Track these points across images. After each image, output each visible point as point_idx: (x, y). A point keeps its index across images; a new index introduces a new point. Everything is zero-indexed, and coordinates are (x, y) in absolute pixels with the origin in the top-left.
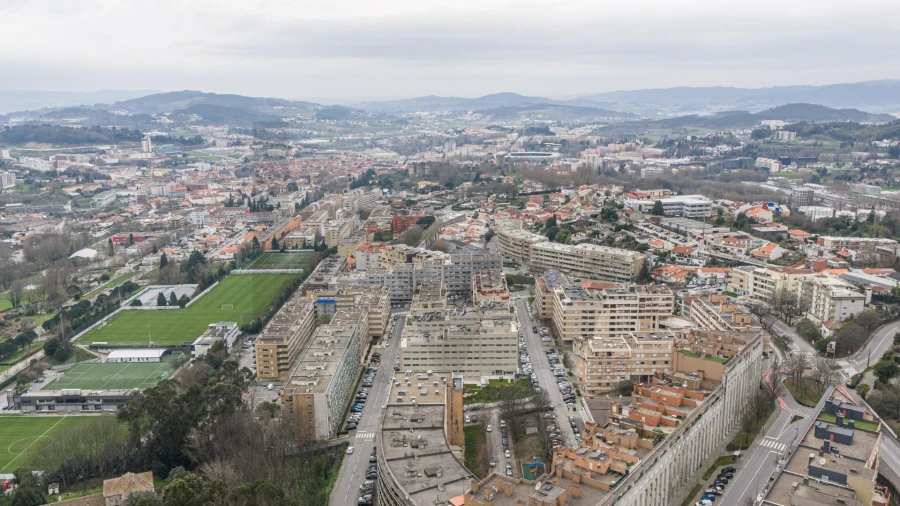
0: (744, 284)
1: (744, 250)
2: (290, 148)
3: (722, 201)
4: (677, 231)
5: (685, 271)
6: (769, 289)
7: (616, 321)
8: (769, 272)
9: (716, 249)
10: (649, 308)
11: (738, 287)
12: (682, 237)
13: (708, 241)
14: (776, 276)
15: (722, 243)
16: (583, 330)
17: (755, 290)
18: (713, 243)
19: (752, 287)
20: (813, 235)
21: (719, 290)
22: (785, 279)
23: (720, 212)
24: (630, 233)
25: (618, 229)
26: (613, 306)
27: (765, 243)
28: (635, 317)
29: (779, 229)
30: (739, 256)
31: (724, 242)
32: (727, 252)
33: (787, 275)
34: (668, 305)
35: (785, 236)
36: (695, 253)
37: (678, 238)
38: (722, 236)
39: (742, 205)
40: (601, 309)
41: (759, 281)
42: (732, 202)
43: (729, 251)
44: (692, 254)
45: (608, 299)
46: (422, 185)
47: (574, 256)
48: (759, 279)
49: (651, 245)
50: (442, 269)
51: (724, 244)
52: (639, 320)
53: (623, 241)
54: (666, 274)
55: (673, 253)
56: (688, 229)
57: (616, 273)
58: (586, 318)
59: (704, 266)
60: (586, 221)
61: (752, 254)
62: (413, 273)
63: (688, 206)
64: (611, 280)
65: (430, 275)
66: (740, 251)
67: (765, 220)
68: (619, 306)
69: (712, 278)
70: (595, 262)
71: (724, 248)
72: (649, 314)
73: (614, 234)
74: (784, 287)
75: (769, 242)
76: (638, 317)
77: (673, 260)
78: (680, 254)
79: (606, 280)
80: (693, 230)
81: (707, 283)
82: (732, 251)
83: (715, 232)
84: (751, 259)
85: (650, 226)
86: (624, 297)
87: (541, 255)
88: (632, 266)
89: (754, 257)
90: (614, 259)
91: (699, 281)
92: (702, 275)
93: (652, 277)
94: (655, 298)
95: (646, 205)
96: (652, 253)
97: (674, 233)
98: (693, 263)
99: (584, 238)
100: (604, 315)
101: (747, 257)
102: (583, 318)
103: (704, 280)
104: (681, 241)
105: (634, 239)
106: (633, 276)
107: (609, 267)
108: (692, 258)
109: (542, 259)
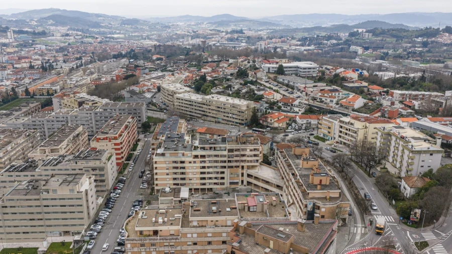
0: (332, 131)
1: (335, 100)
2: (97, 38)
3: (326, 66)
4: (287, 85)
5: (287, 117)
6: (352, 136)
7: (206, 170)
8: (353, 121)
9: (314, 99)
10: (238, 158)
11: (326, 132)
12: (290, 90)
13: (309, 93)
14: (358, 125)
16: (175, 179)
17: (340, 136)
18: (312, 95)
19: (337, 134)
20: (385, 89)
21: (312, 134)
22: (366, 127)
23: (323, 73)
24: (253, 87)
25: (245, 84)
26: (203, 156)
27: (352, 95)
28: (225, 167)
29: (362, 85)
30: (331, 105)
31: (320, 94)
33: (368, 125)
34: (255, 155)
35: (366, 89)
36: (296, 103)
37: (287, 90)
38: (319, 89)
39: (338, 69)
40: (191, 159)
41: (344, 129)
42: (332, 67)
43: (323, 101)
44: (294, 103)
45: (199, 149)
46: (154, 57)
47: (204, 104)
48: (344, 127)
49: (265, 96)
50: (93, 115)
51: (320, 96)
52: (229, 169)
53: (247, 92)
54: (271, 120)
55: (280, 103)
56: (296, 84)
57: (234, 118)
58: (177, 168)
59: (302, 114)
60: (226, 78)
61: (341, 104)
62: (69, 118)
63: (301, 68)
64: (230, 123)
65: (83, 119)
66: (332, 101)
67: (353, 79)
68: (209, 156)
69: (307, 123)
70: (219, 109)
71: (320, 99)
72: (238, 164)
73: (242, 87)
74: (365, 135)
75: (354, 94)
76: (227, 167)
77: (279, 108)
78: (285, 103)
79: (226, 124)
80: (299, 84)
81: (303, 128)
82: (325, 101)
83: (314, 86)
84: (340, 108)
85: (270, 82)
86: (215, 148)
87: (182, 103)
88: (245, 113)
89: (342, 106)
90: (233, 107)
91: (297, 126)
92: (300, 121)
93: (260, 123)
94: (243, 149)
95: (272, 68)
96: (264, 102)
97: (286, 87)
98: (294, 111)
99: (219, 90)
100: (195, 165)
101: (337, 106)
102: (174, 168)
103: (301, 125)
104: (289, 93)
105: (254, 91)
106: (247, 122)
107: (229, 113)
108: (294, 107)
109: (183, 106)
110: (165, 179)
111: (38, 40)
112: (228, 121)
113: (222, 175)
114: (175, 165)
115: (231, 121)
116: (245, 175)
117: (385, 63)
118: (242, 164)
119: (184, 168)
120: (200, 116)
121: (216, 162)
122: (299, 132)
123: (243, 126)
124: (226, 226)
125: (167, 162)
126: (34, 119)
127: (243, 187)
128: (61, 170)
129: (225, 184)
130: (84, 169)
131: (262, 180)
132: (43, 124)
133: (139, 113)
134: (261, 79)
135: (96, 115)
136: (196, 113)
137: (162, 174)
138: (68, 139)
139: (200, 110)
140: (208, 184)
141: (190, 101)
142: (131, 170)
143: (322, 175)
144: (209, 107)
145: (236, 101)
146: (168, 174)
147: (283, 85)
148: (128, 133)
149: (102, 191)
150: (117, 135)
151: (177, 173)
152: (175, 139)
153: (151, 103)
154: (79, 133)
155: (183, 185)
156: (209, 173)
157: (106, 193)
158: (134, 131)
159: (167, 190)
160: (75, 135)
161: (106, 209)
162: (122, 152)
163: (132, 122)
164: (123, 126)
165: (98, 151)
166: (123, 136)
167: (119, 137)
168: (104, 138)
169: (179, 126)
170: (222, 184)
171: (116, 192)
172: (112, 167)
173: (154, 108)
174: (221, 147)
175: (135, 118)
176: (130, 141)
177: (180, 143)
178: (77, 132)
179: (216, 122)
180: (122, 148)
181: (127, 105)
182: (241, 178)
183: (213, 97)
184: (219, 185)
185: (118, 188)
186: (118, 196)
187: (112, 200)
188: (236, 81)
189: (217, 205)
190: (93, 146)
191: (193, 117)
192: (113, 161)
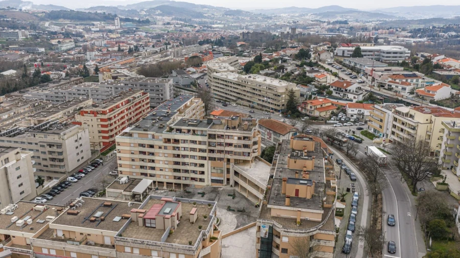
0: (384, 125)
1: (408, 88)
2: (195, 27)
3: (422, 53)
4: (353, 69)
5: (336, 105)
6: (409, 133)
7: (181, 160)
9: (381, 85)
10: (221, 148)
11: (377, 127)
12: (354, 74)
13: (376, 78)
14: (420, 117)
15: (388, 81)
16: (142, 167)
17: (393, 133)
18: (380, 80)
19: (390, 129)
21: (361, 129)
22: (431, 122)
23: (415, 60)
24: (308, 68)
25: (301, 66)
26: (177, 141)
27: (437, 84)
28: (204, 158)
30: (401, 93)
31: (390, 79)
32: (390, 89)
33: (433, 118)
34: (246, 146)
36: (353, 88)
37: (351, 74)
38: (392, 74)
39: (438, 56)
40: (161, 143)
41: (399, 123)
42: (430, 55)
43: (393, 89)
44: (349, 88)
45: (174, 132)
46: (239, 44)
47: (240, 85)
48: (399, 120)
49: (316, 79)
50: (113, 89)
51: (390, 82)
52: (210, 161)
53: (299, 75)
54: (311, 107)
55: (332, 87)
56: (363, 67)
57: (269, 103)
58: (144, 153)
59: (357, 102)
60: (282, 59)
61: (417, 93)
62: (89, 91)
63: (384, 52)
64: (265, 109)
65: (103, 94)
66: (404, 89)
67: (451, 67)
68: (185, 141)
69: (359, 114)
70: (254, 91)
71: (388, 85)
72: (222, 156)
73: (296, 69)
74: (428, 133)
75: (442, 83)
76: (207, 158)
77: (330, 93)
78: (338, 88)
79: (261, 109)
80: (366, 67)
81: (351, 120)
82: (395, 89)
83: (386, 70)
84: (413, 99)
85: (333, 65)
86: (194, 131)
87: (218, 83)
88: (282, 97)
89: (418, 96)
90: (269, 89)
91: (344, 117)
92: (350, 111)
93: (298, 110)
94: (229, 136)
95: (348, 51)
96: (314, 86)
97: (350, 71)
98: (348, 98)
99: (270, 72)
100: (166, 151)
101: (411, 96)
102: (141, 152)
103: (349, 116)
104: (351, 77)
105: (306, 73)
106: (283, 108)
107: (264, 96)
108: (348, 93)
109: (218, 87)
110: (131, 166)
111: (141, 28)
112: (263, 106)
113: (201, 169)
114: (142, 149)
115: (266, 107)
116: (232, 172)
118: (229, 156)
119: (153, 154)
120: (234, 99)
121: (193, 150)
122: (345, 124)
123: (277, 113)
124: (102, 245)
125: (133, 145)
126: (57, 91)
127: (228, 188)
128: (17, 142)
129: (206, 180)
130: (39, 144)
131: (249, 181)
132: (65, 97)
133: (162, 90)
134: (324, 62)
135: (117, 90)
136: (231, 95)
137: (126, 159)
138: (64, 111)
139: (235, 92)
140: (184, 179)
141: (226, 81)
143: (301, 182)
144: (244, 89)
145: (276, 83)
146: (133, 160)
147: (348, 68)
148: (127, 110)
149: (61, 173)
150: (107, 109)
151: (145, 160)
152: (158, 117)
153: (194, 84)
154: (84, 106)
155: (153, 176)
156: (184, 164)
157: (65, 176)
158: (143, 108)
159: (124, 179)
160: (78, 108)
161: (46, 195)
162: (112, 130)
163: (140, 98)
164: (123, 101)
165: (66, 125)
166: (114, 111)
167: (109, 112)
168: (90, 111)
169: (186, 105)
170: (202, 180)
171: (77, 176)
172: (77, 144)
173: (194, 88)
174: (202, 131)
175: (148, 94)
176: (131, 119)
177: (161, 123)
178: (81, 105)
179: (250, 106)
180: (111, 125)
181: (152, 80)
182: (226, 176)
183: (250, 77)
184: (197, 181)
185: (84, 171)
186: (76, 180)
187: (63, 185)
188: (292, 62)
189: (109, 209)
190: (78, 120)
191: (228, 100)
192: (80, 138)
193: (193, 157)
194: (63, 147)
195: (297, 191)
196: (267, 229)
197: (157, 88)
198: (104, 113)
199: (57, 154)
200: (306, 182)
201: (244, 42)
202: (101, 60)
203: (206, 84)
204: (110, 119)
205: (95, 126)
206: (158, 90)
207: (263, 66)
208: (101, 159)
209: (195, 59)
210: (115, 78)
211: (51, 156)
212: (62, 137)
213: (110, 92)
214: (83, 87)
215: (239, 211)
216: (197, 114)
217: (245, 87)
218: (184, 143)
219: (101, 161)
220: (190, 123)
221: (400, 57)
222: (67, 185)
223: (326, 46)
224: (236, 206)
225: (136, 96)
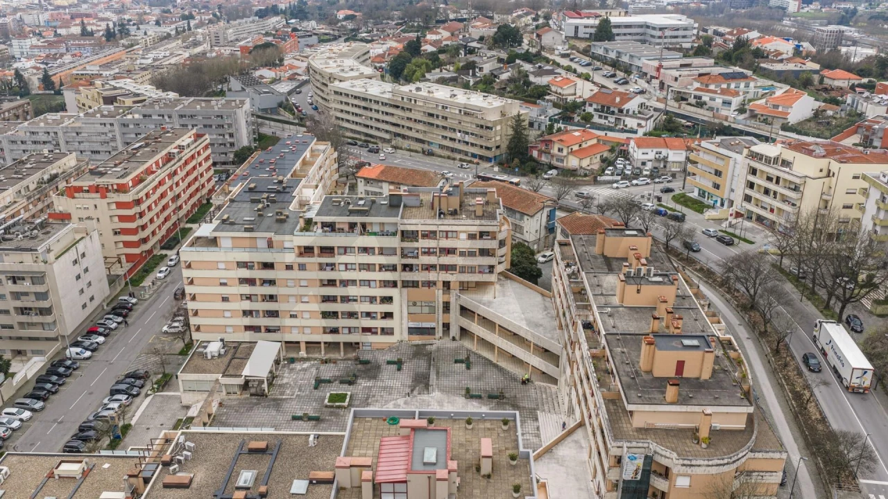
0: (725, 181)
1: (736, 101)
3: (715, 28)
4: (615, 64)
5: (605, 142)
6: (785, 199)
7: (338, 291)
8: (789, 155)
9: (681, 98)
10: (431, 260)
11: (707, 185)
12: (620, 74)
13: (667, 83)
14: (804, 166)
15: (693, 88)
16: (247, 313)
17: (748, 198)
18: (676, 86)
19: (740, 190)
20: (865, 80)
21: (668, 190)
22: (829, 174)
23: (708, 41)
24: (527, 67)
25: (511, 60)
26: (327, 250)
27: (781, 90)
28: (394, 284)
29: (804, 68)
30: (724, 112)
31: (697, 85)
32: (700, 104)
33: (835, 166)
35: (816, 78)
36: (632, 105)
37: (614, 76)
38: (697, 73)
39: (745, 32)
40: (290, 258)
41: (761, 177)
42: (728, 30)
43: (705, 103)
44: (626, 107)
45: (318, 229)
46: (341, 15)
47: (398, 107)
48: (762, 172)
49: (553, 89)
50: (116, 127)
51: (697, 89)
52: (405, 290)
53: (510, 80)
54: (560, 150)
55: (591, 105)
56: (636, 60)
57: (467, 143)
58: (251, 282)
59: (645, 134)
60: (465, 47)
61: (750, 110)
62: (60, 134)
63: (654, 28)
64: (458, 156)
65: (94, 138)
66: (728, 103)
67: (781, 54)
68: (345, 250)
69: (658, 160)
70: (431, 120)
71: (695, 97)
72: (432, 276)
73: (500, 68)
74: (825, 197)
75: (788, 87)
76: (399, 284)
77: (587, 118)
78: (603, 106)
79: (449, 158)
80: (644, 60)
81: (645, 173)
82: (711, 104)
83: (682, 66)
84: (748, 122)
85: (572, 57)
86: (364, 226)
87: (347, 104)
88: (496, 131)
89: (754, 116)
90: (465, 113)
91: (629, 167)
92: (638, 154)
93: (531, 156)
94: (447, 232)
95: (585, 27)
96: (550, 104)
97: (610, 68)
98: (626, 126)
99: (446, 75)
100: (302, 275)
101: (741, 117)
102: (244, 281)
103: (639, 165)
104: (615, 82)
105: (527, 76)
106: (498, 153)
107: (455, 130)
108: (626, 116)
109: (348, 112)
110: (220, 313)
112: (453, 150)
113: (386, 308)
114: (245, 273)
115: (460, 152)
116: (455, 309)
117: (850, 32)
118: (445, 276)
119: (272, 282)
120: (387, 136)
121: (368, 267)
122: (635, 182)
123: (489, 165)
125: (222, 266)
127: (447, 343)
129: (396, 331)
131: (502, 328)
133: (230, 126)
134: (552, 50)
135: (125, 130)
136: (378, 129)
137: (209, 298)
138: (17, 187)
139: (387, 122)
140: (346, 331)
141: (365, 99)
142: (162, 275)
143: (687, 342)
145: (476, 99)
146: (225, 299)
147: (605, 64)
148: (171, 176)
149: (47, 339)
150: (128, 180)
151: (253, 297)
152: (265, 195)
153: (285, 106)
154: (60, 171)
155: (274, 331)
156: (346, 299)
157: (57, 346)
158: (201, 170)
159: (214, 348)
160: (46, 177)
161: (28, 401)
162: (144, 227)
163: (192, 147)
164: (158, 157)
165: (43, 225)
166: (146, 182)
167: (134, 186)
168: (90, 187)
169: (304, 159)
170: (387, 332)
171: (87, 343)
172: (78, 269)
173: (287, 116)
174: (383, 224)
175: (207, 136)
176: (179, 196)
177: (275, 208)
178: (53, 169)
179: (424, 152)
180: (141, 215)
181: (203, 104)
182: (441, 318)
183: (418, 89)
184: (376, 333)
185: (101, 330)
186: (88, 354)
187: (61, 370)
188: (490, 53)
189: (266, 461)
190: (61, 208)
191: (372, 140)
192: (83, 255)
193: (368, 283)
194: (47, 280)
195: (680, 365)
196: (640, 462)
197: (219, 121)
198: (122, 189)
199: (33, 298)
200: (695, 342)
201: (349, 8)
202: (48, 56)
203: (311, 104)
204: (138, 202)
205: (105, 219)
206: (221, 124)
207: (430, 62)
208: (132, 295)
209: (269, 51)
210: (109, 100)
211: (19, 304)
212: (41, 258)
213: (110, 135)
214: (42, 124)
215: (491, 397)
216: (326, 175)
217: (411, 110)
218: (345, 253)
219: (134, 301)
220: (351, 207)
221: (684, 37)
222: (68, 368)
223: (529, 17)
224: (481, 385)
225: (184, 144)
